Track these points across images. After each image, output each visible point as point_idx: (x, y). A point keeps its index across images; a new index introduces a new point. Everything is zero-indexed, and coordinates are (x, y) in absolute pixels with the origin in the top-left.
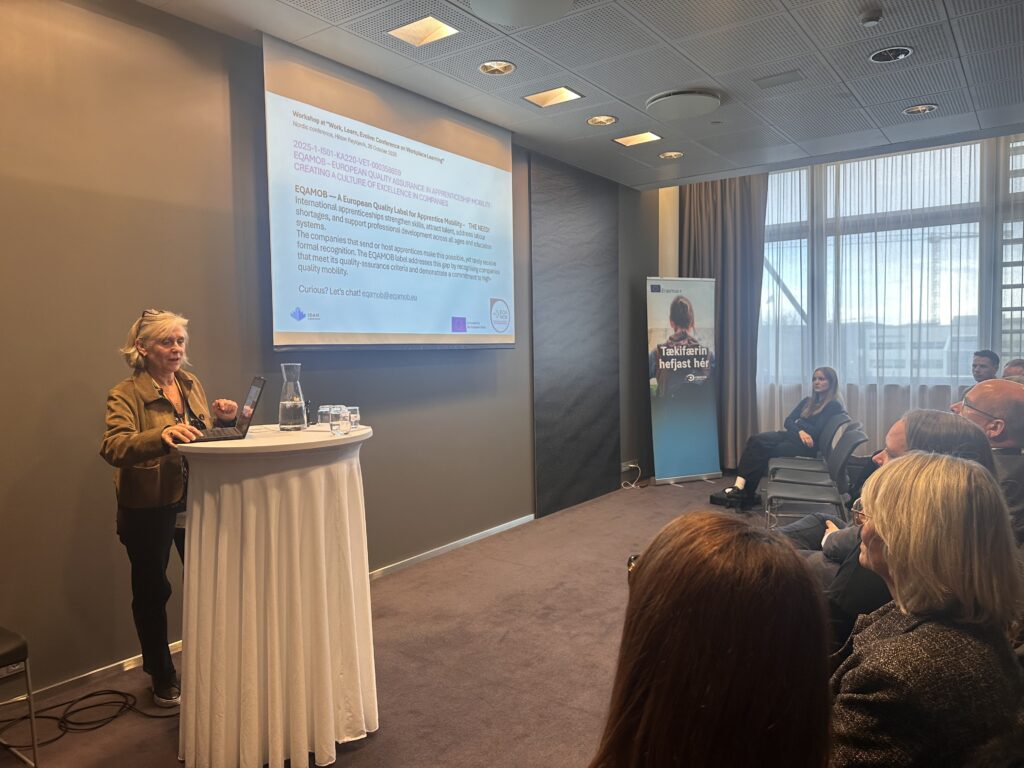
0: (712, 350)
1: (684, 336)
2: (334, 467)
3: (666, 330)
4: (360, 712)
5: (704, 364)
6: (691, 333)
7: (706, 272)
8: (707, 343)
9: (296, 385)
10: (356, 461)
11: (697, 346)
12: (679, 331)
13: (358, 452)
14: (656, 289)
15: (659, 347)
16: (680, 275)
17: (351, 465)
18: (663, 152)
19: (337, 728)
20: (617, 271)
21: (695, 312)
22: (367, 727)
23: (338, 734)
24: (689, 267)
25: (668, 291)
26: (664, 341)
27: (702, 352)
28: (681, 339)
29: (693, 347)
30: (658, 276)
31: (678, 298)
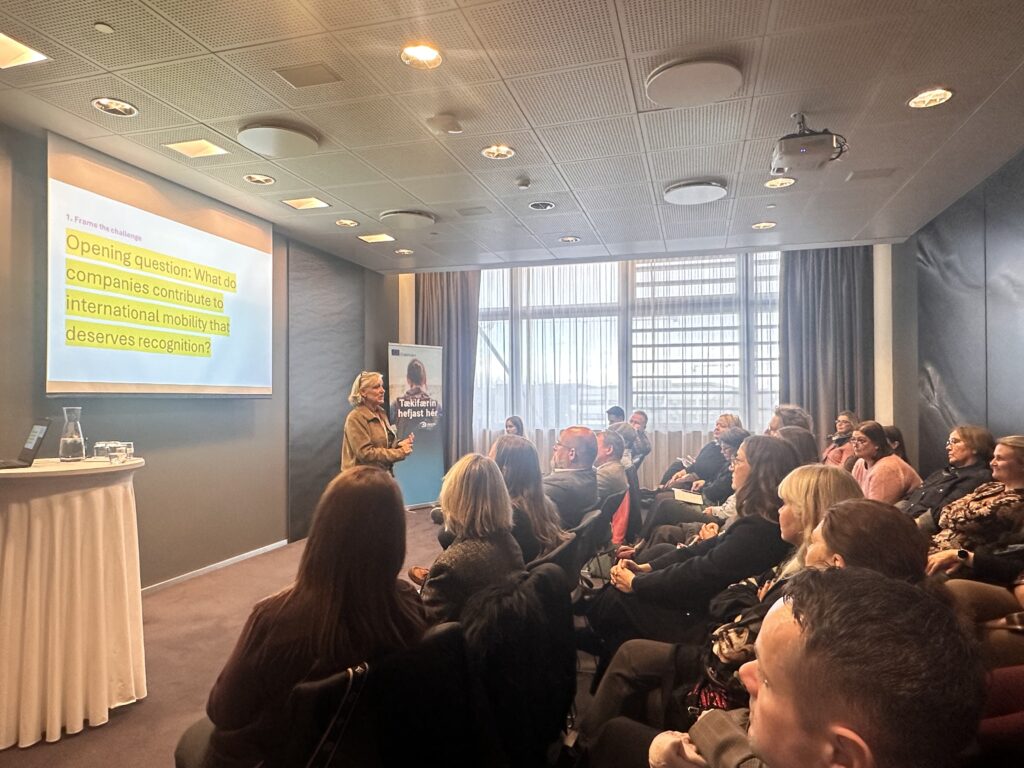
0: (440, 403)
1: (418, 391)
2: (111, 489)
3: (403, 386)
4: (130, 682)
5: (434, 414)
6: (423, 389)
7: (436, 341)
8: (437, 397)
9: (76, 425)
10: (130, 484)
11: (428, 399)
12: (414, 387)
13: (131, 477)
14: (396, 353)
15: (398, 399)
16: (416, 343)
17: (125, 488)
18: (398, 250)
19: (110, 695)
20: (363, 338)
21: (427, 373)
22: (137, 694)
23: (110, 702)
24: (423, 336)
25: (405, 355)
26: (402, 395)
27: (433, 404)
28: (416, 394)
29: (426, 400)
30: (397, 342)
31: (414, 361)
